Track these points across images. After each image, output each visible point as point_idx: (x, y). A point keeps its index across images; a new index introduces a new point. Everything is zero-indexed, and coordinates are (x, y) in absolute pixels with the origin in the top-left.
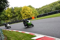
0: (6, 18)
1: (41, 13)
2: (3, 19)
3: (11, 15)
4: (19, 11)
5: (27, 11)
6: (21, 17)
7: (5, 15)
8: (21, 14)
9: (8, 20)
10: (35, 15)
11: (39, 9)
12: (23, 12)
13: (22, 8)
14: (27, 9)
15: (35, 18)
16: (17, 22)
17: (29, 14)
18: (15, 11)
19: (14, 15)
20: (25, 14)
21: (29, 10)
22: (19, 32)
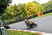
0: (10, 17)
1: (47, 9)
2: (6, 17)
3: (14, 13)
4: (22, 8)
5: (31, 8)
6: (25, 15)
7: (8, 13)
8: (25, 11)
9: (12, 18)
10: (40, 11)
11: (45, 5)
12: (28, 8)
13: (26, 5)
14: (32, 6)
15: (41, 15)
16: (21, 20)
17: (34, 11)
18: (18, 8)
19: (17, 13)
20: (30, 11)
21: (34, 6)
22: (25, 32)
